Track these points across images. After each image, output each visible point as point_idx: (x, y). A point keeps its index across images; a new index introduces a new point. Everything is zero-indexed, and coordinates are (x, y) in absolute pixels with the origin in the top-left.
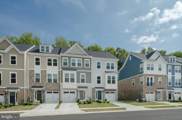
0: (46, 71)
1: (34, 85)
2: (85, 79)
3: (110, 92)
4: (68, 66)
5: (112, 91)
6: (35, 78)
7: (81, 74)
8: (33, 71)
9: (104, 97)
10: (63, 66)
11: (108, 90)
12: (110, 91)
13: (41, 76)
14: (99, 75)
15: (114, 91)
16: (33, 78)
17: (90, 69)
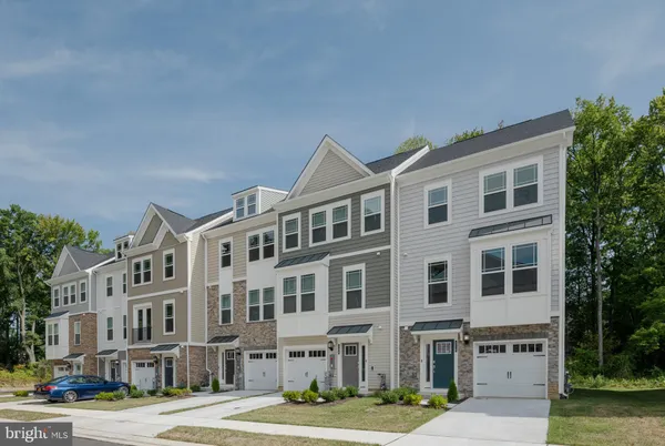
0: (245, 281)
1: (217, 333)
2: (363, 288)
3: (509, 344)
4: (299, 247)
5: (520, 336)
6: (220, 309)
7: (346, 269)
8: (216, 288)
9: (470, 371)
10: (285, 250)
11: (490, 333)
12: (504, 336)
13: (234, 300)
14: (437, 259)
15: (533, 335)
16: (215, 310)
17: (386, 238)
